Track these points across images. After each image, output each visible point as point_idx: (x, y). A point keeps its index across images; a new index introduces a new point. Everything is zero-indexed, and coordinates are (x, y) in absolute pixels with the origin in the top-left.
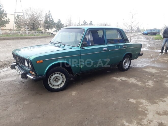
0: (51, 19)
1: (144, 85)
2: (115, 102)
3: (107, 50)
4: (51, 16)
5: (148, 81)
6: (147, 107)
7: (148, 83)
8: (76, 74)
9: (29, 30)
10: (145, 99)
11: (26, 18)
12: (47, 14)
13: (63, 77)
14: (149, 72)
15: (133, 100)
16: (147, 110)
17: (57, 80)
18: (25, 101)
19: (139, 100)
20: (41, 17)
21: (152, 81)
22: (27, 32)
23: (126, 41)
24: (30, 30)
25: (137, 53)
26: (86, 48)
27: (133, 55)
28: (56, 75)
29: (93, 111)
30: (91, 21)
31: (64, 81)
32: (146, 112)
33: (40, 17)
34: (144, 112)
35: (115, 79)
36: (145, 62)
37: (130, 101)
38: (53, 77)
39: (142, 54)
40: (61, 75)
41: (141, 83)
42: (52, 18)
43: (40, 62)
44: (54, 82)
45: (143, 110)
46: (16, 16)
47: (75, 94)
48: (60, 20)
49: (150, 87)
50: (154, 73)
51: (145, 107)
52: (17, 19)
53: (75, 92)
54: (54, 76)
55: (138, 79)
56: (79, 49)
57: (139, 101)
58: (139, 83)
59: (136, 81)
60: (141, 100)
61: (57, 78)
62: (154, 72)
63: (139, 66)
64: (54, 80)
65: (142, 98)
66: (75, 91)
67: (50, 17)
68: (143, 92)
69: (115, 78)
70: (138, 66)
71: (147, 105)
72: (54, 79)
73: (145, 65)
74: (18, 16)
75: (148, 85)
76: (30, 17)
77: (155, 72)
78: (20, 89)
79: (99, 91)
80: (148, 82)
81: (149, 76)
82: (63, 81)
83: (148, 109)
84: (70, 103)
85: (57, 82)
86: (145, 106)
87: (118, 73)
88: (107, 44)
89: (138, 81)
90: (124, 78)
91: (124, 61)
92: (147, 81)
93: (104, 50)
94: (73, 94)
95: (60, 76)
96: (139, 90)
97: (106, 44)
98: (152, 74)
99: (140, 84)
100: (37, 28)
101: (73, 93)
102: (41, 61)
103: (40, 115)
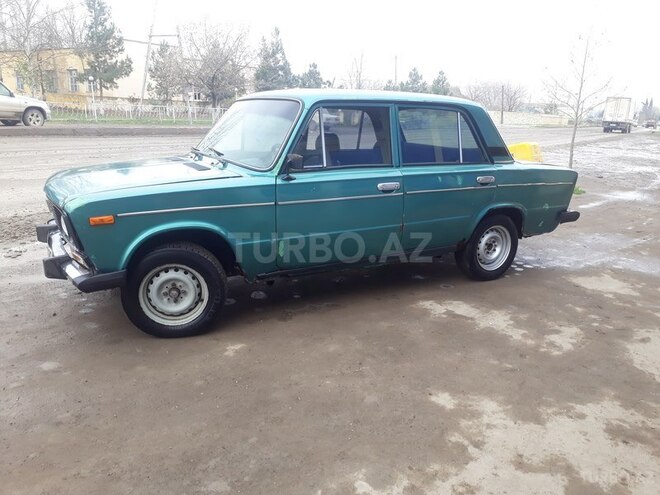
0: (281, 63)
1: (533, 343)
2: (371, 399)
3: (398, 190)
4: (282, 48)
5: (563, 328)
6: (488, 433)
7: (553, 338)
8: (259, 278)
9: (199, 103)
10: (501, 398)
11: (186, 54)
12: (268, 43)
13: (199, 286)
14: (593, 290)
15: (449, 398)
16: (477, 445)
17: (175, 292)
18: (45, 361)
19: (473, 400)
20: (244, 54)
21: (578, 330)
22: (193, 109)
23: (494, 158)
24: (205, 104)
25: (547, 207)
26: (301, 178)
27: (526, 214)
28: (172, 274)
29: (263, 423)
30: (441, 73)
31: (203, 300)
32: (471, 450)
33: (238, 54)
34: (464, 449)
35: (429, 307)
36: (596, 248)
37: (433, 399)
38: (157, 281)
39: (575, 216)
40: (189, 276)
41: (523, 335)
42: (284, 58)
43: (102, 220)
44: (165, 300)
45: (466, 443)
46: (156, 48)
47: (236, 351)
48: (315, 66)
49: (556, 353)
50: (611, 296)
51: (480, 433)
52: (158, 62)
53: (238, 346)
54: (164, 276)
55: (523, 317)
56: (272, 181)
57: (470, 406)
58: (517, 335)
59: (512, 322)
60: (483, 403)
61: (174, 287)
62: (611, 293)
63: (561, 264)
64: (166, 294)
65: (490, 393)
66: (242, 342)
67: (279, 56)
68: (512, 370)
69: (427, 304)
70: (556, 264)
71: (495, 423)
72: (165, 290)
73: (595, 259)
74: (164, 47)
75: (552, 344)
76: (203, 51)
77: (615, 294)
78: (55, 315)
79: (332, 348)
80: (557, 332)
81: (579, 309)
82: (199, 299)
83: (486, 440)
84: (199, 383)
85: (176, 301)
86: (484, 428)
87: (452, 287)
88: (404, 166)
89: (518, 324)
90: (462, 308)
91: (485, 240)
92: (557, 327)
93: (384, 191)
94: (226, 353)
95: (187, 278)
96: (496, 362)
97: (398, 167)
98: (596, 302)
99: (520, 338)
100: (230, 97)
101: (231, 348)
102: (107, 218)
103: (68, 415)
